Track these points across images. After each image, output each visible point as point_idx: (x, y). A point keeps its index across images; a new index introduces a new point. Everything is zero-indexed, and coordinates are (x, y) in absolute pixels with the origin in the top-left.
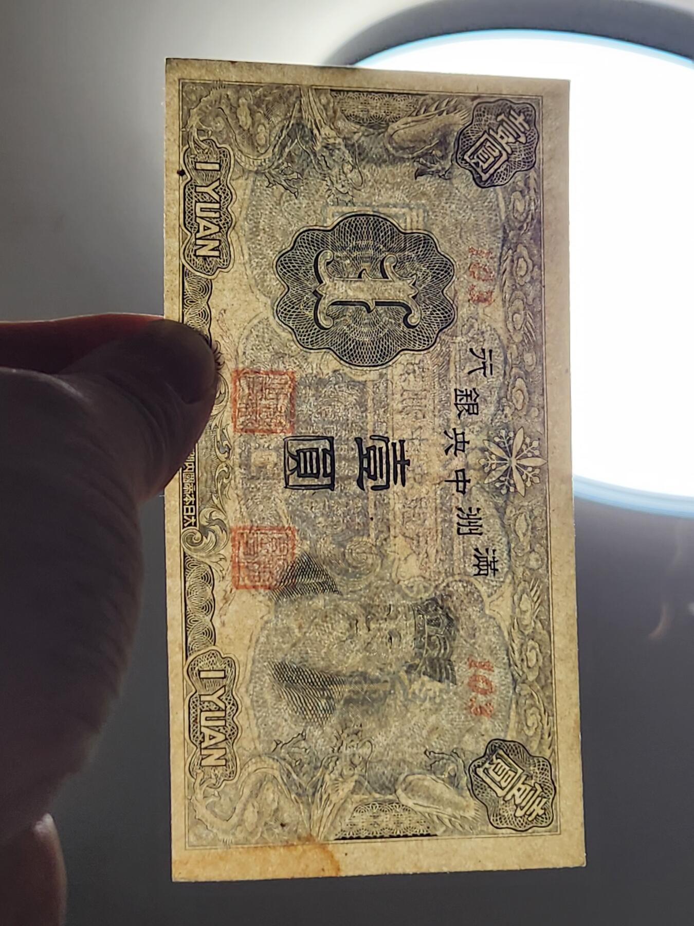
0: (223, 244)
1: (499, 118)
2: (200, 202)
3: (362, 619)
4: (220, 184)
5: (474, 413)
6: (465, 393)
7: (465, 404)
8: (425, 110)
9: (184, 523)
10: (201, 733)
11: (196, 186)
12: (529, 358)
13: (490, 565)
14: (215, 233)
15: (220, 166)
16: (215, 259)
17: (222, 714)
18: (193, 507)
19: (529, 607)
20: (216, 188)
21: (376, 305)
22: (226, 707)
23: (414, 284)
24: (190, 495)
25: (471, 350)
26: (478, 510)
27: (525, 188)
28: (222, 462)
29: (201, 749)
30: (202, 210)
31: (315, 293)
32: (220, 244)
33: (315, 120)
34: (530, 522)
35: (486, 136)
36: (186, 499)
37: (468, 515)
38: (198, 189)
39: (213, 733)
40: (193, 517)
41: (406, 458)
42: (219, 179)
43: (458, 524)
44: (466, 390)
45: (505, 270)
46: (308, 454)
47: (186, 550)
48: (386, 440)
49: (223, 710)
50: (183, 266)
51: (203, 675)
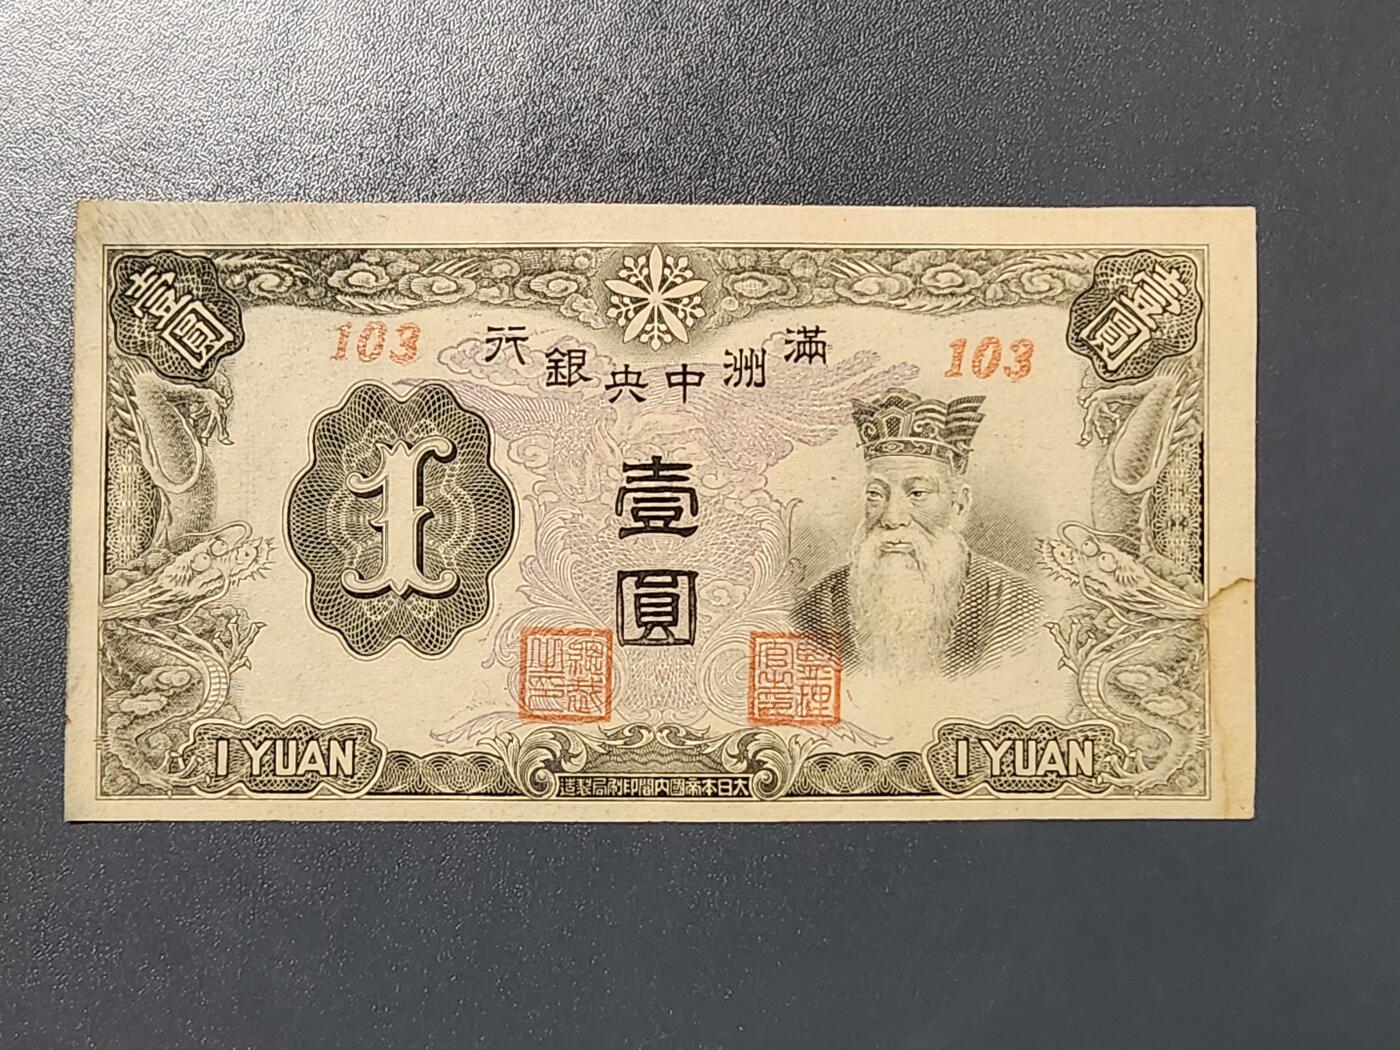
0: (335, 735)
1: (139, 313)
2: (274, 770)
3: (887, 535)
4: (248, 739)
5: (583, 358)
6: (553, 371)
7: (570, 370)
8: (130, 429)
9: (744, 796)
10: (1045, 775)
11: (251, 775)
12: (500, 269)
13: (811, 337)
14: (320, 747)
15: (221, 739)
16: (357, 747)
17: (1019, 745)
18: (720, 781)
19: (873, 279)
20: (254, 744)
21: (422, 504)
22: (1009, 739)
23: (391, 447)
24: (703, 785)
25: (488, 359)
26: (727, 353)
27: (242, 274)
28: (655, 739)
29: (1068, 776)
30: (286, 767)
31: (405, 596)
32: (335, 739)
33: (151, 597)
34: (746, 274)
35: (166, 334)
36: (709, 792)
37: (735, 370)
38: (256, 771)
39: (1047, 757)
40: (736, 782)
41: (650, 462)
42: (240, 740)
43: (748, 384)
44: (548, 368)
45: (367, 305)
46: (643, 610)
47: (782, 793)
48: (624, 491)
49: (1014, 744)
50: (369, 793)
51: (963, 771)
